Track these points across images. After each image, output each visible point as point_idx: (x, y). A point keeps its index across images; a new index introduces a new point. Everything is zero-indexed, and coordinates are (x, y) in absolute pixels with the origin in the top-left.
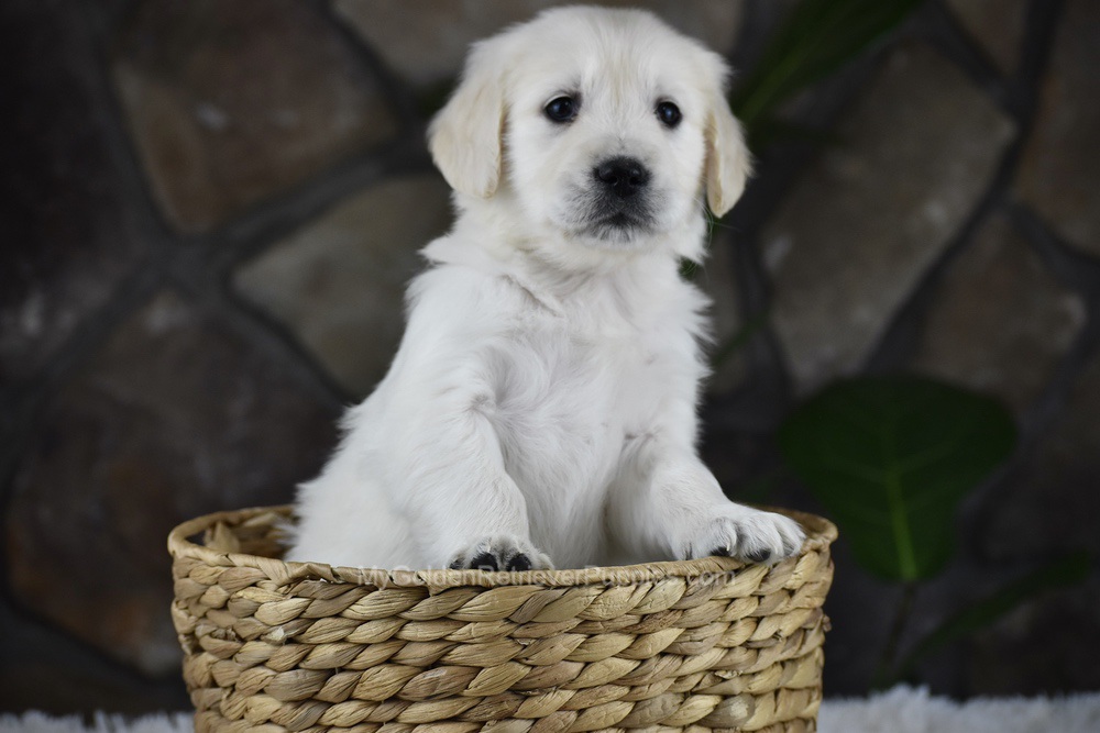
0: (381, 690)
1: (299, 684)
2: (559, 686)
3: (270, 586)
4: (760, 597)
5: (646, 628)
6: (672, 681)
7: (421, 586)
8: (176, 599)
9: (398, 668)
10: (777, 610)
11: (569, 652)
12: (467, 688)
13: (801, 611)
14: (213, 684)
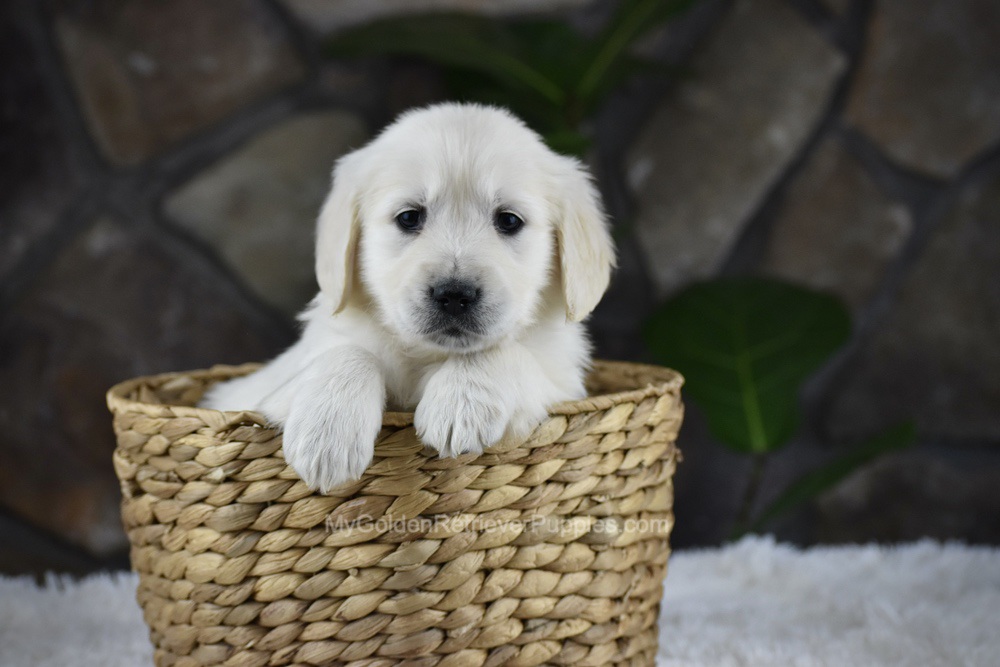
0: (310, 518)
1: (236, 517)
2: (463, 511)
3: (209, 433)
4: (627, 432)
5: (534, 459)
6: (555, 505)
8: (118, 449)
9: (324, 500)
10: (641, 443)
11: (471, 481)
12: (384, 514)
13: (659, 445)
14: (155, 521)
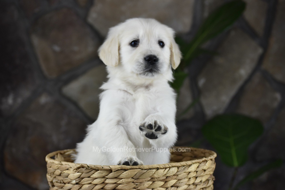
3: (72, 170)
5: (168, 180)
7: (110, 170)
8: (48, 173)
10: (201, 175)
11: (148, 186)
13: (207, 175)
